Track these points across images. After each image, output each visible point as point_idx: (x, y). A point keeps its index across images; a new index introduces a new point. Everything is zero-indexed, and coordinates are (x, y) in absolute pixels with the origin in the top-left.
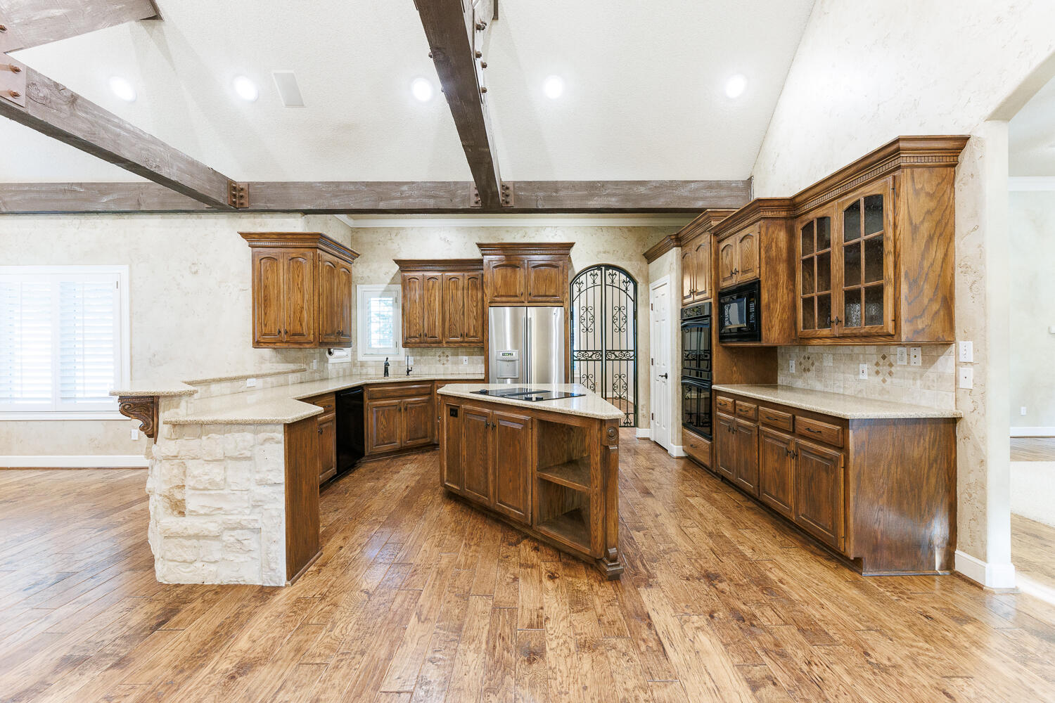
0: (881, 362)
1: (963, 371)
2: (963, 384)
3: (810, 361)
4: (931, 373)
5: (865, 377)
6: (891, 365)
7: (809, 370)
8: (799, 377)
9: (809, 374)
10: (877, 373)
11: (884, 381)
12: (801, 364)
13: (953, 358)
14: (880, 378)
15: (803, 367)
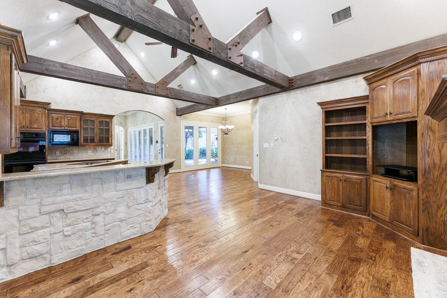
0: (94, 150)
1: (112, 150)
2: (112, 152)
3: (67, 151)
4: (106, 151)
5: (90, 153)
6: (97, 150)
7: (66, 154)
8: (61, 156)
9: (67, 154)
10: (93, 152)
11: (95, 154)
12: (62, 152)
13: (110, 149)
14: (94, 153)
15: (63, 153)
